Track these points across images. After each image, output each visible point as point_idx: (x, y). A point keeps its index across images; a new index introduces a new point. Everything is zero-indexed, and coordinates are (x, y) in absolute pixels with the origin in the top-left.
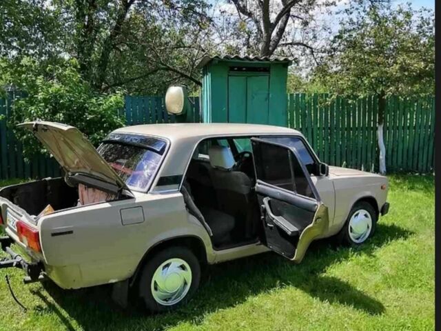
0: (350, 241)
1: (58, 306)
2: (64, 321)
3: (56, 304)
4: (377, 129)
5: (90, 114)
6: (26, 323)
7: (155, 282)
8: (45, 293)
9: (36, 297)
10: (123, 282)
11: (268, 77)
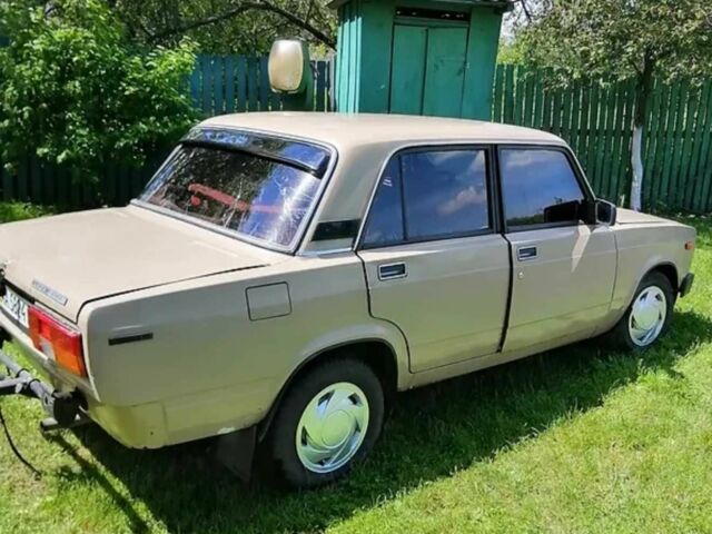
0: (629, 343)
1: (102, 469)
2: (122, 503)
3: (99, 464)
4: (631, 134)
5: (129, 84)
6: (44, 506)
7: (304, 430)
8: (71, 439)
9: (56, 447)
10: (243, 433)
11: (466, 30)
